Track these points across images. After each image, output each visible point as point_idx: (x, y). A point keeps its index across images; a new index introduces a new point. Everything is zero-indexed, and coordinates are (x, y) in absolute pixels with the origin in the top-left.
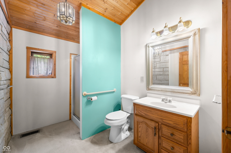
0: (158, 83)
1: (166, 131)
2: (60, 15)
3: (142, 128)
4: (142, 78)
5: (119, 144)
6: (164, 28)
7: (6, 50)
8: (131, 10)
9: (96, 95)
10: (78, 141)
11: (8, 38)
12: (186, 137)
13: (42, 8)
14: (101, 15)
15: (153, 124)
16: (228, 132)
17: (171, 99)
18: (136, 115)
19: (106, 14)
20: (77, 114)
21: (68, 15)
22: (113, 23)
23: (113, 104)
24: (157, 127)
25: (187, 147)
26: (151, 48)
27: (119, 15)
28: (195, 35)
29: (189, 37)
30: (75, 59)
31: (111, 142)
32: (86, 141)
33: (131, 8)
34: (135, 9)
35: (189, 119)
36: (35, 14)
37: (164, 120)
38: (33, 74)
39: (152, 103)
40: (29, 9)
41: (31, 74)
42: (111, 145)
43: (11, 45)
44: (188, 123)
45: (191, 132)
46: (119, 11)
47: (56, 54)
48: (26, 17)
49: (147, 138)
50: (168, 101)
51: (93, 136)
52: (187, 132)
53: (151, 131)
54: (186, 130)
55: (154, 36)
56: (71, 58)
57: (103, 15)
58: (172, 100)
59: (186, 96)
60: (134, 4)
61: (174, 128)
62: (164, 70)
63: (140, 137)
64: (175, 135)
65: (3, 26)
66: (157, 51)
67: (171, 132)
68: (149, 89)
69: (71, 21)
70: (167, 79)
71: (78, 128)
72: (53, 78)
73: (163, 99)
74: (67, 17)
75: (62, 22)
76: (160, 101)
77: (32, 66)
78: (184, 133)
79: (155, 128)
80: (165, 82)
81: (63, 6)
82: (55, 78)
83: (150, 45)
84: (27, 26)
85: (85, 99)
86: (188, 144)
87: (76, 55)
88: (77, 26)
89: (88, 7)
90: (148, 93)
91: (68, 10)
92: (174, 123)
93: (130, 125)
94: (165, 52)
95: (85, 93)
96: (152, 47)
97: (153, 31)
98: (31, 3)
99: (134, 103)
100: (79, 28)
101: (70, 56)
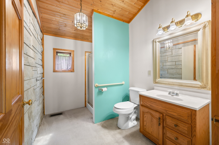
0: (170, 77)
1: (169, 122)
2: (77, 23)
3: (147, 117)
4: (149, 72)
5: (126, 130)
6: (171, 23)
7: (40, 52)
8: (139, 8)
9: (107, 86)
10: (92, 124)
11: (41, 42)
12: (190, 129)
13: (63, 18)
14: (111, 17)
15: (157, 115)
16: (216, 121)
17: (178, 92)
18: (142, 105)
19: (114, 15)
20: (90, 102)
21: (82, 23)
22: (122, 22)
23: (121, 95)
24: (162, 118)
25: (191, 138)
26: (157, 43)
27: (126, 15)
28: (205, 28)
29: (198, 30)
30: (89, 56)
31: (119, 129)
32: (98, 125)
33: (138, 7)
34: (142, 7)
35: (193, 112)
36: (59, 23)
37: (168, 112)
38: (58, 69)
39: (158, 95)
40: (54, 20)
41: (57, 69)
42: (119, 130)
43: (43, 48)
44: (192, 115)
45: (195, 124)
46: (127, 11)
47: (75, 52)
48: (53, 26)
49: (152, 127)
50: (175, 94)
51: (104, 122)
52: (191, 124)
53: (155, 121)
54: (190, 122)
55: (161, 32)
56: (85, 56)
57: (112, 17)
58: (180, 93)
59: (195, 90)
60: (141, 3)
61: (178, 119)
62: (176, 64)
63: (146, 126)
64: (179, 126)
65: (39, 35)
66: (167, 45)
67: (175, 123)
68: (156, 83)
69: (85, 27)
70: (179, 73)
71: (92, 114)
72: (72, 72)
73: (169, 92)
74: (81, 24)
75: (78, 28)
76: (166, 94)
77: (57, 62)
78: (188, 125)
79: (159, 119)
80: (178, 76)
81: (79, 15)
82: (74, 72)
83: (157, 40)
84: (54, 32)
85: (97, 90)
86: (193, 136)
87: (90, 52)
88: (91, 29)
89: (99, 11)
90: (155, 86)
91: (82, 18)
92: (178, 115)
93: (137, 115)
94: (177, 46)
95: (97, 84)
96: (159, 42)
97: (160, 27)
98: (56, 15)
99: (140, 95)
100: (92, 30)
101: (85, 54)
